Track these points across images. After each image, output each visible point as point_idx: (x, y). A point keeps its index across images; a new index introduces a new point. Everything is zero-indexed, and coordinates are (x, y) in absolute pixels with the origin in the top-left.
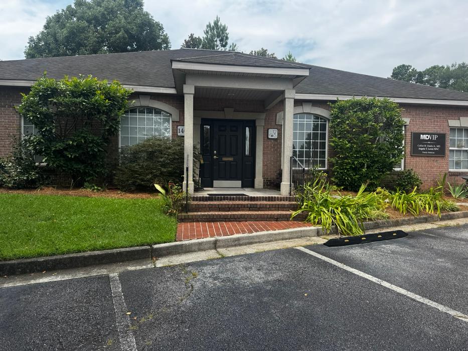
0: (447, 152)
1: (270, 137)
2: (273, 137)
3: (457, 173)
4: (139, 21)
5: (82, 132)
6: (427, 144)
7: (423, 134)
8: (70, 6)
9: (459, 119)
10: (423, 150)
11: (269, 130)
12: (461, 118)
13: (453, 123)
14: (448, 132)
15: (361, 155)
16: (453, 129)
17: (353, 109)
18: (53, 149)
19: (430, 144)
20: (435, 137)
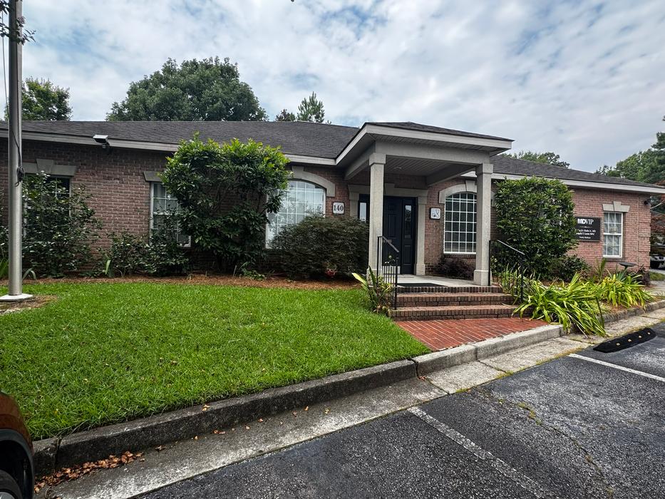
0: (602, 238)
1: (432, 217)
2: (435, 218)
3: (609, 259)
4: (238, 92)
5: (243, 208)
6: (584, 229)
7: (580, 218)
8: (158, 72)
9: (613, 203)
10: (580, 235)
11: (432, 209)
12: (614, 202)
13: (608, 207)
14: (602, 217)
15: (536, 240)
16: (606, 214)
17: (526, 189)
18: (209, 226)
19: (586, 229)
20: (591, 222)
